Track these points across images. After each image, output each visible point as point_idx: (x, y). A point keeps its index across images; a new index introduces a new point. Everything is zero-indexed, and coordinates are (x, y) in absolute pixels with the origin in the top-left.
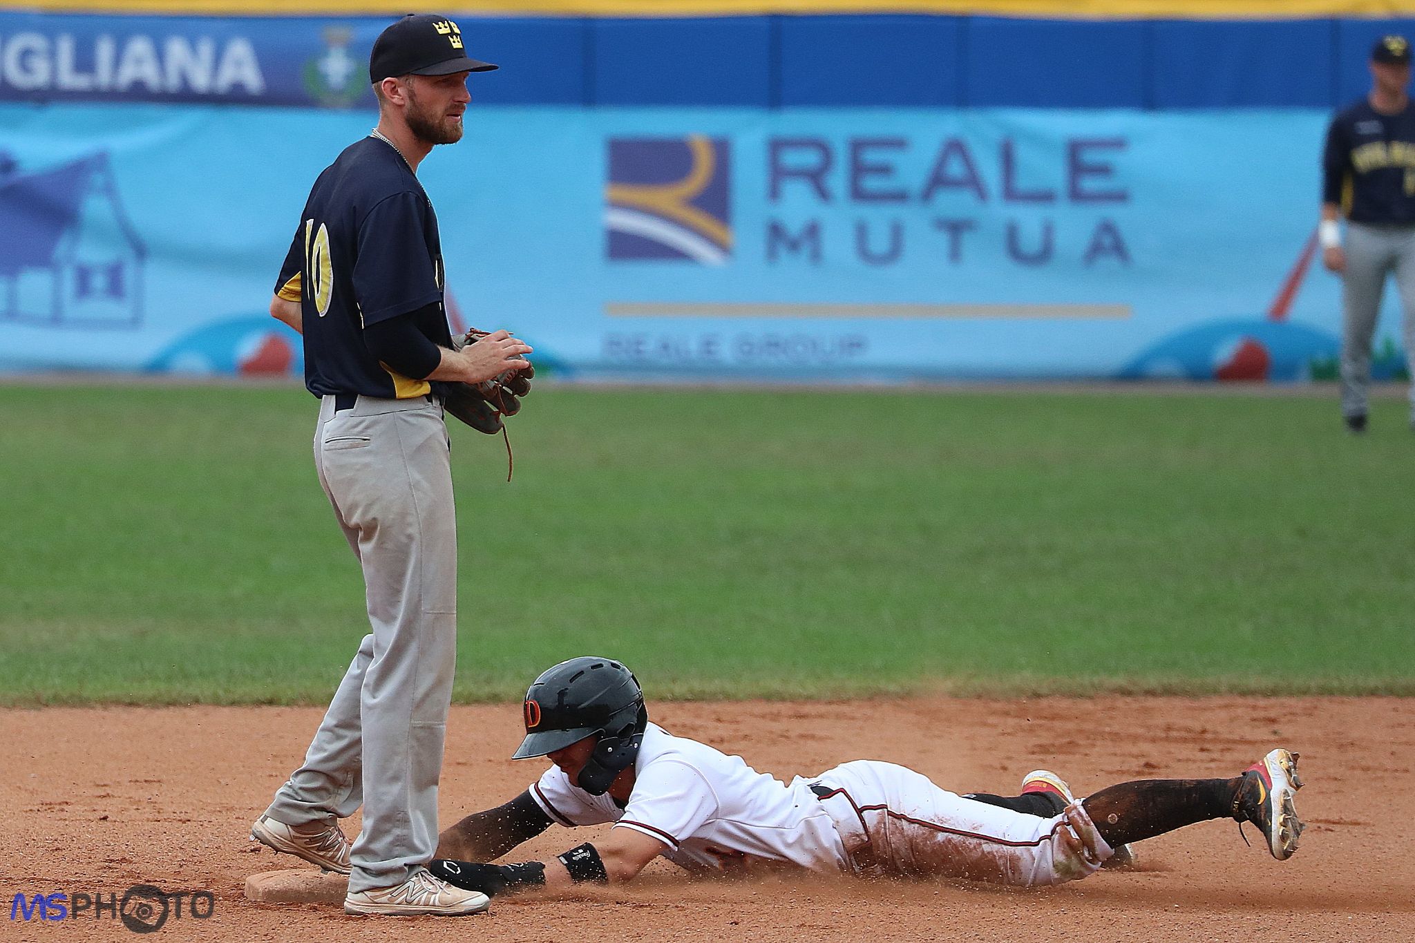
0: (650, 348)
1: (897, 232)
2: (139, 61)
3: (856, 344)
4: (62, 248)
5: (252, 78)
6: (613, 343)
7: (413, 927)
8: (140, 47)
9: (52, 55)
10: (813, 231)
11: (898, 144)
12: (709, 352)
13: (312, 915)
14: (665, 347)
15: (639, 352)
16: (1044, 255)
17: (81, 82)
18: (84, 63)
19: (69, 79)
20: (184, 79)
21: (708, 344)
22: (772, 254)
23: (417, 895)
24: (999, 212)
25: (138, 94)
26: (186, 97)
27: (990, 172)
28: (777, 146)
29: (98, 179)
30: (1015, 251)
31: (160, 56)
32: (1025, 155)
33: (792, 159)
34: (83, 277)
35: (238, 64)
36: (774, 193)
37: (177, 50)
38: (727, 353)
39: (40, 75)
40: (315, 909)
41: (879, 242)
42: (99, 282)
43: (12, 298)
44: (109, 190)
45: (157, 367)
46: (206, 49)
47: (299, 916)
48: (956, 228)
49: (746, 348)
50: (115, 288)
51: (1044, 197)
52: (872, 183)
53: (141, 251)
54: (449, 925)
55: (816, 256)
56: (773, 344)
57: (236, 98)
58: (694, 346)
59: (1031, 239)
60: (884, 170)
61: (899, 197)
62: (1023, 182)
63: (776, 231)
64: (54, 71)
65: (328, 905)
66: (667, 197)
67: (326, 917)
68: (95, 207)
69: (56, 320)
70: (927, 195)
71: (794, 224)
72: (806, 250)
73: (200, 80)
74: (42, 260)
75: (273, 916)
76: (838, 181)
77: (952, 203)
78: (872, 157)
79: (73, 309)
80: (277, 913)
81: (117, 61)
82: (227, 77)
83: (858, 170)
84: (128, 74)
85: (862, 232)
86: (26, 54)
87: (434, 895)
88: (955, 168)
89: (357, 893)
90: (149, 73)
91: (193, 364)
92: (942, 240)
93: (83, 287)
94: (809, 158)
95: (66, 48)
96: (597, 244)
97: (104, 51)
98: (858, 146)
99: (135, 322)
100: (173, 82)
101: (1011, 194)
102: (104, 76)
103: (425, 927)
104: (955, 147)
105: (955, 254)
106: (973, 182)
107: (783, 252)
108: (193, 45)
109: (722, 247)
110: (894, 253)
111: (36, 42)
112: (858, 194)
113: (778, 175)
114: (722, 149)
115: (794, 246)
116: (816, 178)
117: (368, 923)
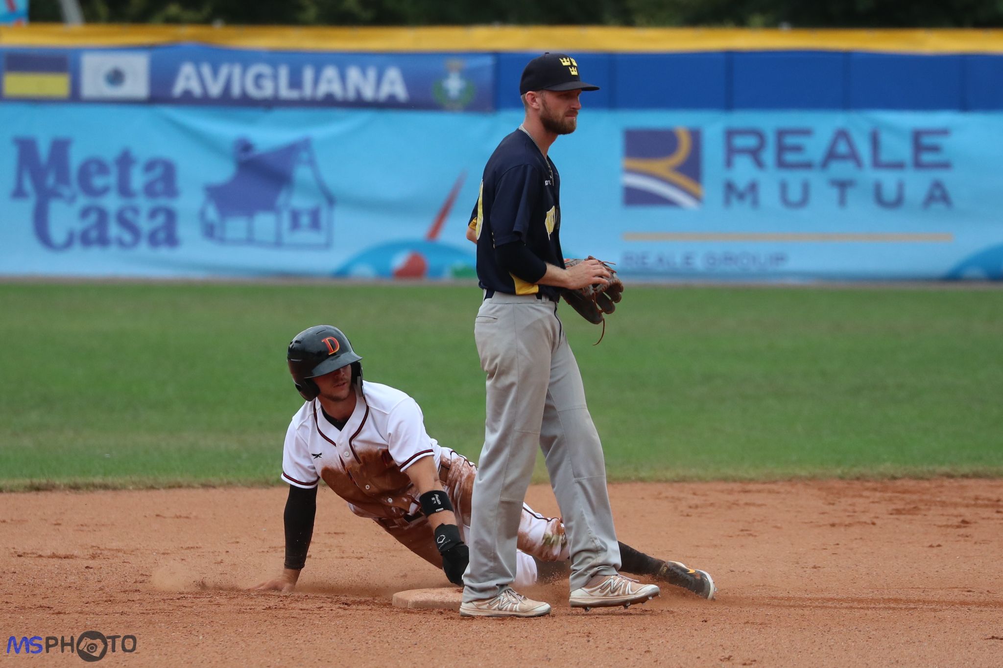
0: (651, 260)
1: (806, 188)
2: (330, 82)
3: (780, 258)
4: (282, 199)
5: (401, 92)
6: (627, 258)
7: (503, 624)
8: (330, 73)
9: (275, 78)
10: (753, 187)
11: (806, 132)
12: (688, 263)
13: (440, 617)
14: (661, 260)
15: (644, 263)
16: (898, 202)
17: (294, 94)
18: (295, 82)
19: (285, 92)
20: (358, 92)
21: (688, 258)
22: (727, 201)
23: (505, 604)
24: (870, 175)
25: (329, 102)
26: (359, 104)
27: (864, 149)
28: (730, 134)
29: (304, 156)
30: (879, 199)
31: (343, 78)
32: (886, 139)
33: (741, 142)
34: (295, 217)
35: (392, 83)
36: (729, 163)
37: (354, 74)
38: (699, 264)
39: (268, 90)
40: (441, 613)
41: (795, 194)
42: (305, 220)
43: (250, 230)
44: (312, 163)
45: (341, 274)
46: (372, 74)
47: (431, 618)
48: (843, 185)
49: (711, 261)
50: (315, 224)
51: (898, 166)
52: (790, 157)
53: (331, 200)
54: (525, 623)
55: (755, 203)
56: (728, 258)
57: (391, 104)
58: (678, 260)
59: (890, 192)
60: (798, 149)
61: (807, 166)
62: (885, 156)
63: (730, 187)
64: (276, 88)
65: (450, 610)
66: (661, 166)
67: (448, 618)
68: (302, 173)
69: (278, 243)
70: (825, 164)
71: (741, 183)
72: (748, 200)
73: (369, 93)
74: (269, 206)
75: (415, 617)
76: (769, 156)
77: (841, 170)
78: (790, 140)
79: (289, 237)
80: (418, 615)
81: (316, 81)
82: (385, 91)
83: (781, 149)
84: (323, 89)
85: (784, 188)
86: (258, 77)
87: (516, 605)
88: (842, 148)
89: (468, 602)
90: (336, 89)
91: (364, 271)
92: (834, 192)
93: (295, 223)
94: (750, 142)
95: (284, 73)
96: (617, 196)
97: (308, 75)
98: (781, 134)
99: (327, 245)
100: (351, 94)
101: (877, 164)
102: (308, 91)
103: (510, 624)
104: (842, 134)
105: (842, 201)
106: (853, 156)
107: (734, 201)
108: (364, 72)
109: (697, 198)
110: (804, 201)
111: (264, 69)
112: (782, 164)
113: (731, 152)
114: (696, 136)
115: (741, 196)
116: (755, 154)
117: (475, 622)
